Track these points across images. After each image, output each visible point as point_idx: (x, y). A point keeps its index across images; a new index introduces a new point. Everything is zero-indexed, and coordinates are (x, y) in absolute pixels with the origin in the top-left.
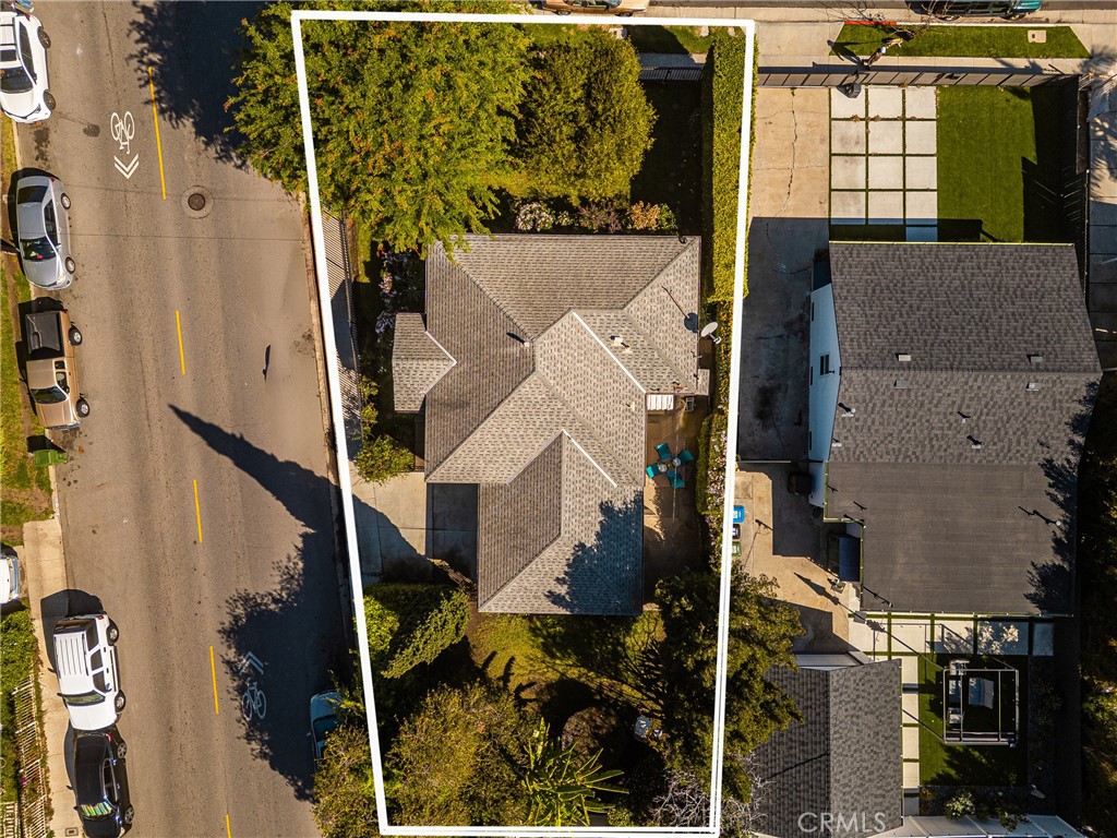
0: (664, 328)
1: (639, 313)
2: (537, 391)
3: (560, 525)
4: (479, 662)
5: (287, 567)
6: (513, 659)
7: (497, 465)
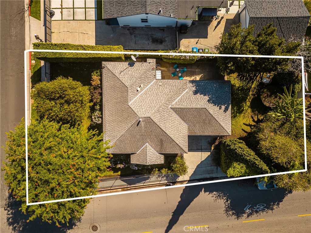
0: (134, 73)
1: (129, 82)
2: (157, 116)
3: (202, 108)
4: (245, 134)
5: (216, 197)
6: (244, 124)
7: (182, 129)
